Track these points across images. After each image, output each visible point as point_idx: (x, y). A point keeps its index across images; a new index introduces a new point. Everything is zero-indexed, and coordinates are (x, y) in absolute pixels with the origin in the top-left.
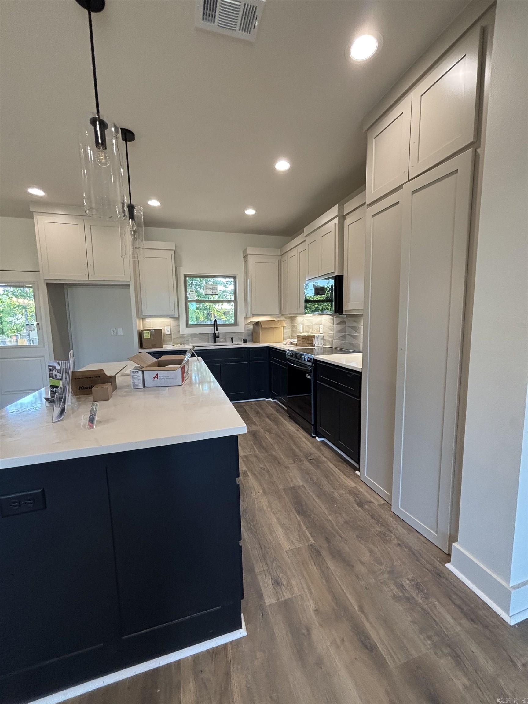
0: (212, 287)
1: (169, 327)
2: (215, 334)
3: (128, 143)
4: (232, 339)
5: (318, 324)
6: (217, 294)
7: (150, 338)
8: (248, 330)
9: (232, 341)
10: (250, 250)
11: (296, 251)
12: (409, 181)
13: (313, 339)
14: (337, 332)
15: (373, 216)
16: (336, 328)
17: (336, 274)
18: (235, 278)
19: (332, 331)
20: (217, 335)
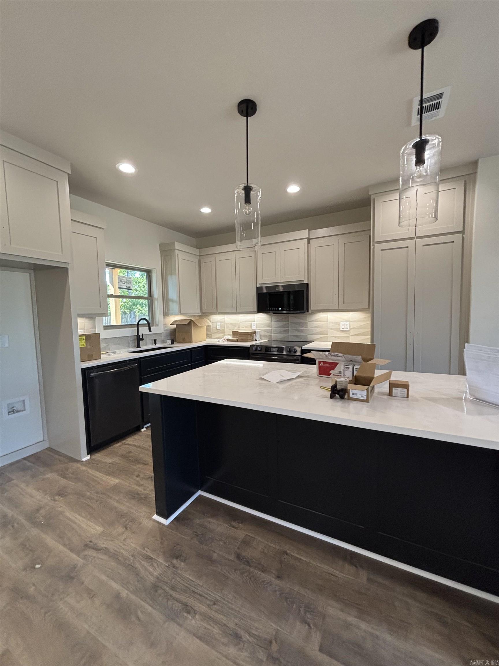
0: (127, 280)
1: (83, 330)
2: (138, 336)
3: (249, 118)
4: (155, 341)
5: (249, 322)
6: (131, 288)
7: (85, 346)
8: (166, 330)
9: (155, 343)
10: (178, 246)
11: (231, 255)
12: (416, 237)
13: (254, 334)
14: (277, 327)
15: (382, 250)
16: (274, 324)
17: (306, 282)
18: (149, 272)
19: (270, 327)
20: (141, 337)
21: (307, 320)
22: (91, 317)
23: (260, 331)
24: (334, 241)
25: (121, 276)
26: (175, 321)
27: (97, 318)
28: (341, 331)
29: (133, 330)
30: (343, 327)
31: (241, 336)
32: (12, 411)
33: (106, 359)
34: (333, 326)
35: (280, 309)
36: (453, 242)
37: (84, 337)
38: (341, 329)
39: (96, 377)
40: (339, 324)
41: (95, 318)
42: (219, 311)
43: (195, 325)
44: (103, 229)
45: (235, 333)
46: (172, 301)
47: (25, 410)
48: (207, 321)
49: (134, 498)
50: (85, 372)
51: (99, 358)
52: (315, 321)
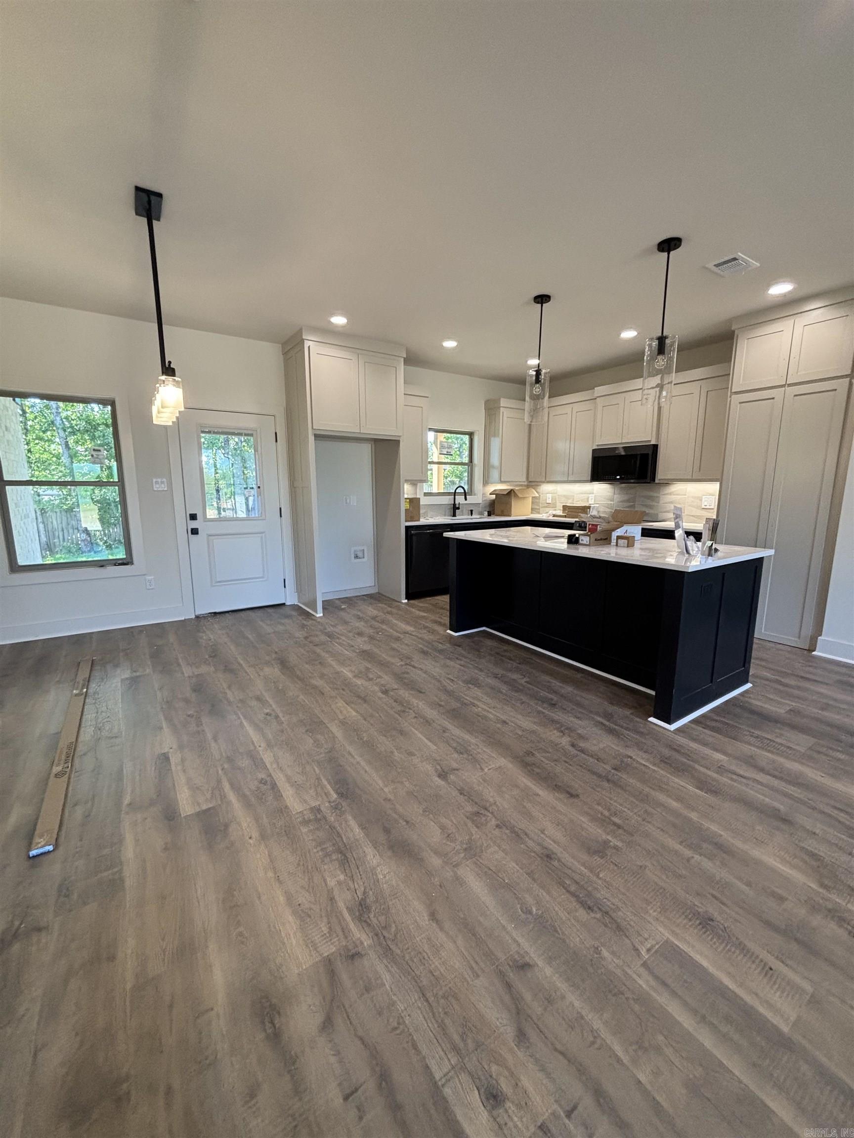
0: (449, 445)
1: (408, 494)
2: (454, 504)
3: (544, 305)
4: (472, 511)
7: (409, 508)
8: (484, 500)
9: (472, 514)
10: (503, 402)
11: (568, 409)
12: (788, 384)
13: (588, 510)
14: (622, 502)
15: (740, 403)
16: (617, 498)
17: (653, 443)
18: (471, 435)
19: (611, 501)
20: (457, 506)
21: (659, 493)
22: (414, 483)
23: (598, 505)
24: (694, 388)
25: (442, 442)
26: (495, 490)
27: (419, 484)
28: (703, 509)
29: (450, 499)
30: (706, 504)
31: (570, 510)
32: (356, 557)
33: (423, 521)
34: (692, 501)
35: (618, 477)
36: (836, 390)
37: (408, 500)
38: (703, 507)
39: (416, 534)
40: (701, 500)
41: (417, 485)
42: (547, 480)
43: (516, 495)
44: (428, 397)
45: (565, 507)
46: (493, 467)
47: (364, 558)
48: (533, 492)
49: (436, 623)
50: (407, 528)
51: (419, 520)
52: (670, 494)
